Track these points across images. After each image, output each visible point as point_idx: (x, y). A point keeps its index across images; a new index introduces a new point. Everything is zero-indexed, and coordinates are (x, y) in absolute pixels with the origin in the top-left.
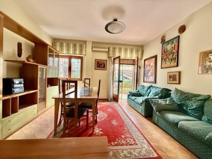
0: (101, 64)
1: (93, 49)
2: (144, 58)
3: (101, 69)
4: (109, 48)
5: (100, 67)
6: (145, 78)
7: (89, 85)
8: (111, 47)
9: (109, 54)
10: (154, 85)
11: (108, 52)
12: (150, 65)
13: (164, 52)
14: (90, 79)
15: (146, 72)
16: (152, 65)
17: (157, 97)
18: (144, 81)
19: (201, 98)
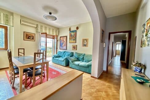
0: (30, 37)
1: (22, 22)
2: (60, 36)
3: (30, 40)
4: (37, 25)
5: (28, 38)
6: (61, 47)
7: (23, 54)
8: (39, 25)
9: (37, 30)
10: (66, 51)
11: (37, 28)
12: (63, 41)
13: (71, 35)
14: (24, 49)
15: (61, 44)
16: (64, 40)
17: (69, 56)
18: (60, 49)
19: (83, 55)
